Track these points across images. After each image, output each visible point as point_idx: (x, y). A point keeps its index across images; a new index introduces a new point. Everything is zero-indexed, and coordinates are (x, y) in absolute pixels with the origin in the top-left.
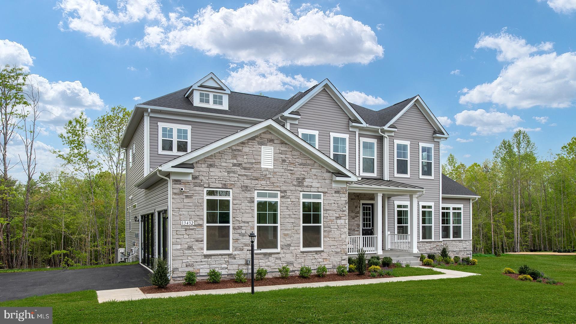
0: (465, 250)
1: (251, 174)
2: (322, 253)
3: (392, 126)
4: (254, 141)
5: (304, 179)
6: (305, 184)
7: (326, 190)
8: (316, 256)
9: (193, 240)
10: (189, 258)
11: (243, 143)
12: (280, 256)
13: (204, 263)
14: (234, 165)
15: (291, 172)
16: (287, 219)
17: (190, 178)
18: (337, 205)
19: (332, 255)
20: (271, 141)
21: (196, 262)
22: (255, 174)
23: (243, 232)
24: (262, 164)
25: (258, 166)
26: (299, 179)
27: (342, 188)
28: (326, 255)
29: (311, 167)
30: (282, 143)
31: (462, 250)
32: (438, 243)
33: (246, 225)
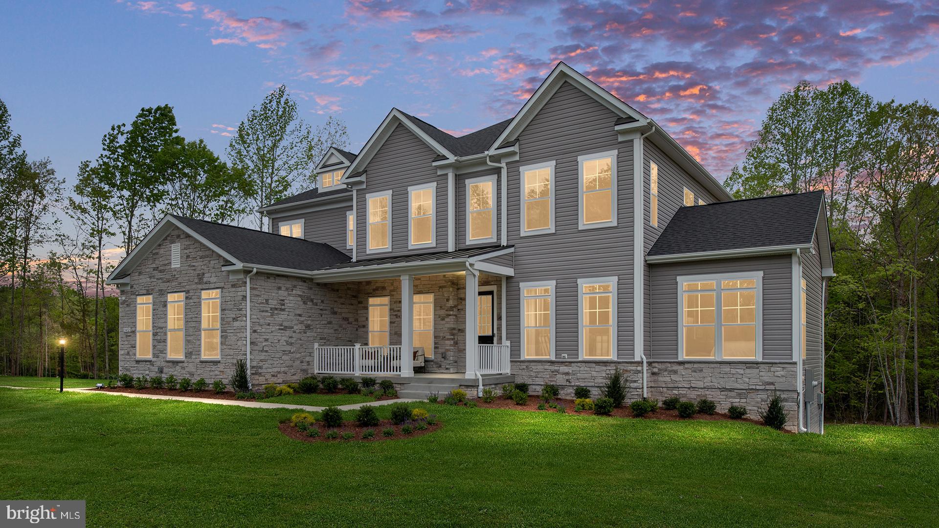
1: (164, 276)
2: (219, 364)
3: (506, 144)
4: (166, 241)
5: (204, 274)
6: (205, 280)
7: (222, 285)
8: (214, 368)
9: (130, 346)
10: (128, 363)
11: (160, 245)
12: (185, 365)
13: (135, 369)
14: (154, 269)
15: (194, 268)
16: (189, 323)
17: (129, 288)
18: (233, 302)
19: (228, 367)
20: (178, 236)
21: (132, 367)
22: (168, 277)
23: (159, 338)
24: (172, 264)
25: (169, 267)
26: (199, 275)
27: (238, 280)
28: (222, 367)
29: (208, 259)
30: (186, 237)
32: (630, 365)
33: (161, 331)
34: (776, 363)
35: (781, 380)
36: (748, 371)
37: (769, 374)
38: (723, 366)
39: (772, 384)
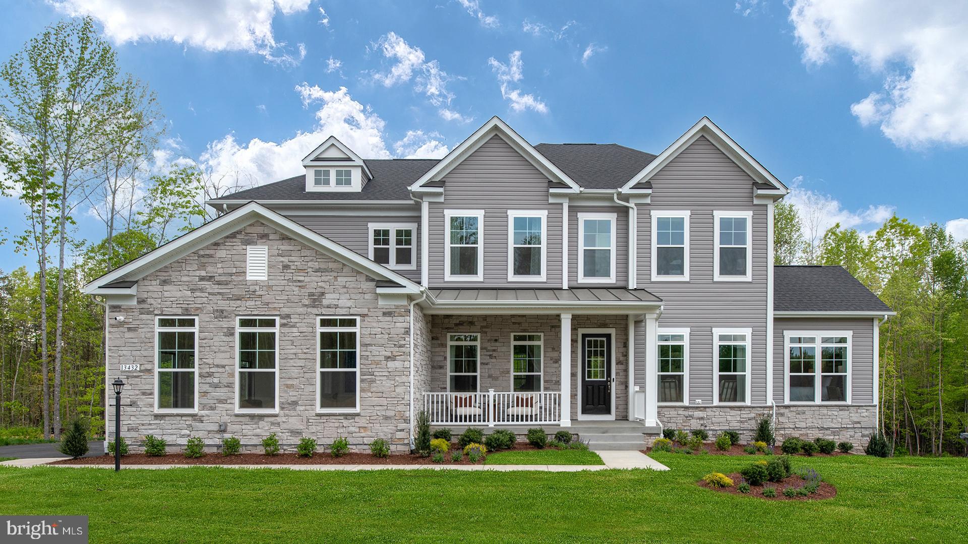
0: (859, 426)
1: (228, 291)
2: (356, 418)
3: (638, 186)
4: (234, 240)
5: (323, 294)
6: (325, 302)
7: (365, 311)
8: (346, 423)
9: (137, 392)
10: (132, 418)
11: (216, 244)
12: (279, 419)
13: (153, 427)
14: (202, 279)
15: (299, 284)
16: (292, 361)
17: (134, 302)
18: (387, 336)
19: (378, 421)
20: (264, 236)
21: (143, 425)
22: (236, 291)
23: (216, 380)
24: (248, 274)
25: (241, 278)
26: (313, 295)
27: (397, 307)
28: (364, 421)
29: (335, 274)
30: (283, 239)
31: (848, 426)
33: (220, 370)
34: (862, 406)
35: (865, 419)
36: (841, 413)
37: (857, 415)
38: (822, 409)
39: (859, 423)
